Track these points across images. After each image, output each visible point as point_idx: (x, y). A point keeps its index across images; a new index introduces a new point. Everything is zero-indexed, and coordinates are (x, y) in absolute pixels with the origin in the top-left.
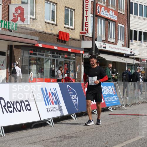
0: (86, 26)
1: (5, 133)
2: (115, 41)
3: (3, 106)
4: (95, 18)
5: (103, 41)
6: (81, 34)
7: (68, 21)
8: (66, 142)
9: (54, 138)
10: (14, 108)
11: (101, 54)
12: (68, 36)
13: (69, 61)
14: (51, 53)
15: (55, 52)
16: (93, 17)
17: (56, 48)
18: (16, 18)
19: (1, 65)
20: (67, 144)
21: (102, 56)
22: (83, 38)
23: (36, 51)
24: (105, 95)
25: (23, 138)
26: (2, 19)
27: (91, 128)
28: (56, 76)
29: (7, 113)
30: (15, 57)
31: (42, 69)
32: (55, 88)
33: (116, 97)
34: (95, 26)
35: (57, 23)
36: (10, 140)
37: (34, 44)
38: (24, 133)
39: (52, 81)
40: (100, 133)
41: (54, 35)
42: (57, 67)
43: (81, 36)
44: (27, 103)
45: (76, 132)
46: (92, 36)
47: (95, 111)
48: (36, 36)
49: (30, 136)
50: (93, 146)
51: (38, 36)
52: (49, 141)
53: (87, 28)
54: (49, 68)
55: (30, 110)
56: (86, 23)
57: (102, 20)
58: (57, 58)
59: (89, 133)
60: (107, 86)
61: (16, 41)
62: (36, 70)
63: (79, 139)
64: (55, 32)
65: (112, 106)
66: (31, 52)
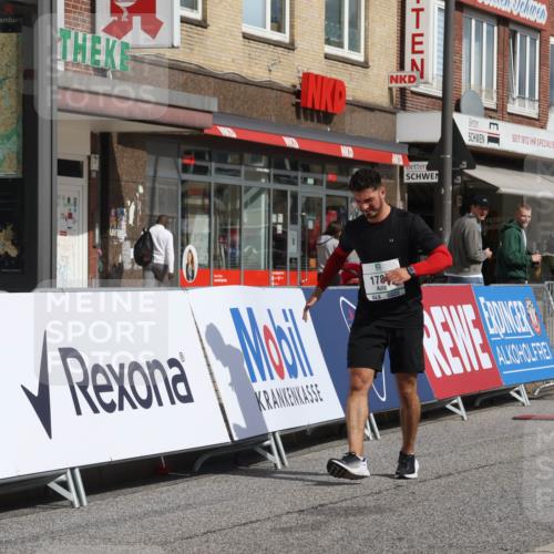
0: (414, 52)
1: (87, 494)
2: (537, 111)
4: (454, 13)
5: (488, 113)
6: (394, 85)
7: (341, 29)
8: (336, 529)
9: (288, 513)
10: (122, 392)
11: (478, 167)
12: (342, 94)
13: (347, 198)
14: (269, 167)
15: (287, 163)
16: (447, 11)
17: (291, 142)
18: (124, 19)
19: (67, 214)
20: (342, 539)
21: (483, 173)
22: (403, 100)
23: (207, 157)
24: (498, 335)
25: (161, 513)
26: (66, 23)
27: (441, 473)
28: (291, 259)
29: (96, 411)
30: (123, 183)
31: (233, 231)
32: (291, 311)
33: (543, 344)
34: (451, 50)
35: (296, 38)
36: (109, 520)
37: (201, 130)
38: (164, 496)
39: (276, 281)
40: (477, 495)
41: (282, 90)
42: (294, 221)
43: (394, 94)
44: (176, 371)
45: (377, 489)
46: (440, 94)
47: (456, 406)
48: (208, 95)
49: (188, 506)
50: (451, 546)
51: (214, 95)
52: (269, 525)
53: (418, 58)
54: (263, 225)
55: (188, 399)
56: (417, 39)
57: (485, 25)
58: (296, 184)
59: (431, 493)
60: (505, 299)
62: (210, 234)
63: (391, 520)
64: (287, 76)
65: (525, 384)
66: (187, 161)
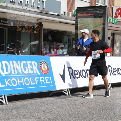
1: (112, 87)
3: (111, 71)
10: (117, 72)
18: (117, 15)
29: (113, 75)
30: (116, 41)
61: (117, 30)
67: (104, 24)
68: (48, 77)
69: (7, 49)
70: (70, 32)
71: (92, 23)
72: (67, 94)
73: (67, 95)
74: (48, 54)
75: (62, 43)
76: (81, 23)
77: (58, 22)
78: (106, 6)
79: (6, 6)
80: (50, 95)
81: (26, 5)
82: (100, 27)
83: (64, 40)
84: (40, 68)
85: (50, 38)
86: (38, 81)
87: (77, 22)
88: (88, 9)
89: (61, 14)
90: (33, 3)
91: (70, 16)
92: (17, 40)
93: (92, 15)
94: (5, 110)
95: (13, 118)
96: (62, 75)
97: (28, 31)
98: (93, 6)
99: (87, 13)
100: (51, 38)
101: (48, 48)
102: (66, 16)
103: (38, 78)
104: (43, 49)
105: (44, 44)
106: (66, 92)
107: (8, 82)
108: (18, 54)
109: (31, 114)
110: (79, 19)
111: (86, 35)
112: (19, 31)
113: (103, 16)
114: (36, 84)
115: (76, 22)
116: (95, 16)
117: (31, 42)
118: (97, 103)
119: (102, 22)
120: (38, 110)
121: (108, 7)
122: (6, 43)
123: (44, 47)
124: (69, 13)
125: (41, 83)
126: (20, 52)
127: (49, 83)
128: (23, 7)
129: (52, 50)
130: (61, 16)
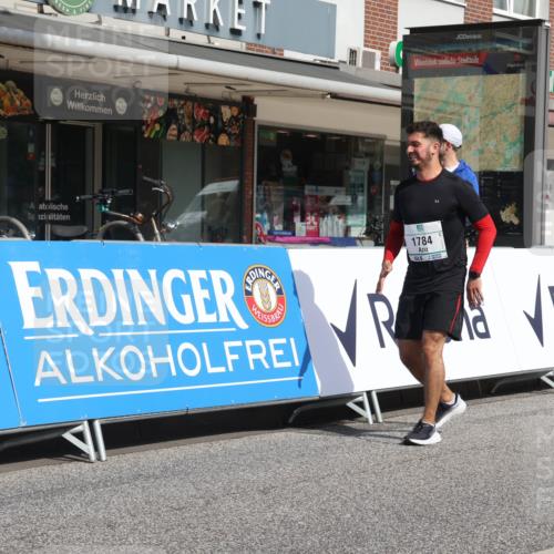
67: (530, 102)
68: (283, 341)
69: (98, 218)
70: (378, 141)
71: (478, 100)
72: (367, 414)
73: (367, 421)
74: (281, 236)
75: (344, 189)
76: (425, 99)
77: (323, 96)
78: (540, 22)
79: (97, 26)
80: (291, 420)
81: (181, 20)
82: (512, 117)
83: (351, 173)
84: (245, 298)
85: (289, 166)
86: (236, 357)
87: (408, 96)
88: (459, 37)
89: (336, 60)
90: (215, 12)
91: (378, 66)
92: (145, 178)
93: (476, 60)
94: (96, 487)
95: (128, 519)
96: (343, 328)
97: (192, 134)
98: (481, 20)
99: (455, 54)
100: (295, 168)
101: (281, 209)
102: (358, 69)
103: (239, 343)
104: (258, 216)
105: (261, 192)
106: (361, 404)
107: (106, 363)
108: (149, 236)
109: (208, 503)
110: (417, 82)
111: (451, 150)
112: (152, 136)
113: (524, 68)
114: (227, 368)
115: (403, 95)
116: (490, 66)
117: (203, 186)
118: (501, 456)
119: (522, 95)
120: (238, 487)
121: (547, 24)
122: (96, 191)
123: (261, 207)
124: (374, 54)
125: (252, 367)
126: (157, 231)
127: (288, 364)
128: (171, 30)
129: (297, 220)
130: (337, 68)
